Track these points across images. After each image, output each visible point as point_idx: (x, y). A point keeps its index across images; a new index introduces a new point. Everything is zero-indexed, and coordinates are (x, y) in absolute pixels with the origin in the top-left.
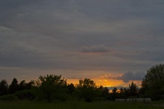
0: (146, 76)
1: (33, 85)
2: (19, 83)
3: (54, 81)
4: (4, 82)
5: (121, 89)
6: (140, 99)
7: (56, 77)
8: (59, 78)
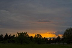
0: (64, 33)
1: (14, 37)
2: (8, 36)
3: (24, 35)
4: (2, 35)
5: (53, 39)
6: (62, 43)
7: (24, 33)
8: (26, 33)
